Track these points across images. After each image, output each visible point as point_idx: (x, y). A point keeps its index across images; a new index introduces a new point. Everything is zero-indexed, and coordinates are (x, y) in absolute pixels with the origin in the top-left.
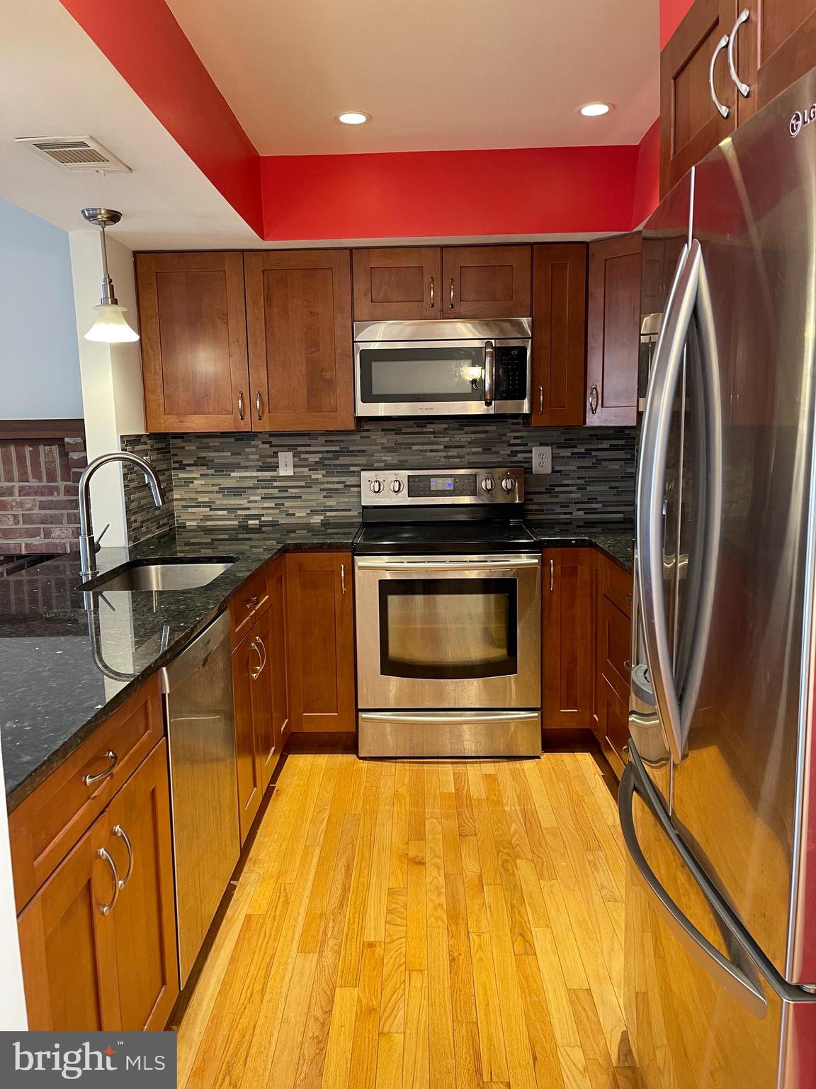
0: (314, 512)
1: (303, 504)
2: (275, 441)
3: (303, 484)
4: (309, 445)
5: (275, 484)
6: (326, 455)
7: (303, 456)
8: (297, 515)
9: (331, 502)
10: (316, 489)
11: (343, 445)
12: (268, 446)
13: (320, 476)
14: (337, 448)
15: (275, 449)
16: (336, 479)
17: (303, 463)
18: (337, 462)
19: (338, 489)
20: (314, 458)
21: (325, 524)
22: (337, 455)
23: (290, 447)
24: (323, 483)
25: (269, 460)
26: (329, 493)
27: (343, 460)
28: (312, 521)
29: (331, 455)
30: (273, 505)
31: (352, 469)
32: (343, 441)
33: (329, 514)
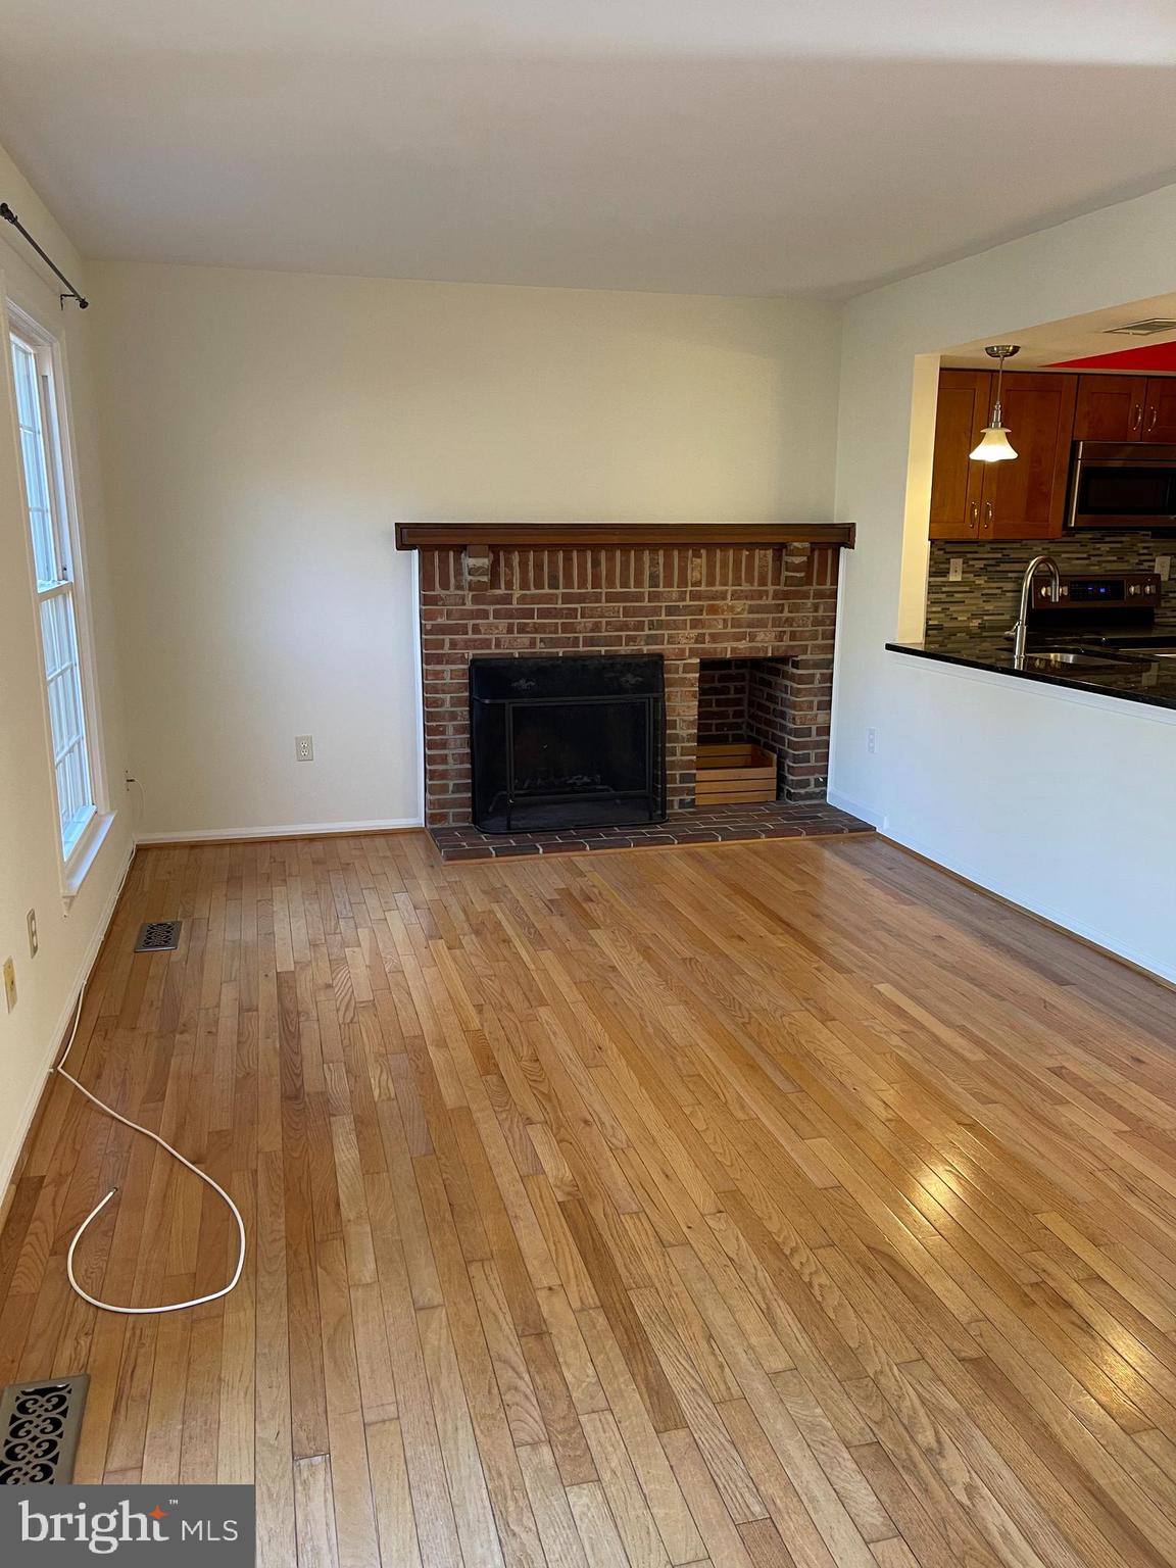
0: (974, 616)
1: (965, 608)
2: (949, 548)
3: (967, 589)
4: (976, 552)
5: (944, 589)
6: (990, 562)
7: (971, 563)
8: (960, 619)
9: (989, 607)
10: (977, 594)
11: (1006, 552)
12: (942, 552)
13: (982, 582)
14: (1000, 556)
15: (948, 556)
16: (995, 585)
17: (970, 569)
18: (998, 569)
19: (996, 594)
20: (980, 564)
21: (982, 627)
22: (999, 562)
23: (958, 555)
24: (984, 588)
25: (942, 566)
26: (989, 597)
27: (1003, 567)
28: (971, 624)
29: (993, 562)
30: (939, 609)
31: (1010, 575)
32: (1005, 549)
33: (986, 618)
